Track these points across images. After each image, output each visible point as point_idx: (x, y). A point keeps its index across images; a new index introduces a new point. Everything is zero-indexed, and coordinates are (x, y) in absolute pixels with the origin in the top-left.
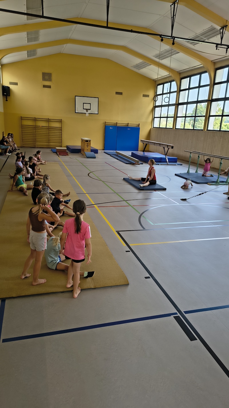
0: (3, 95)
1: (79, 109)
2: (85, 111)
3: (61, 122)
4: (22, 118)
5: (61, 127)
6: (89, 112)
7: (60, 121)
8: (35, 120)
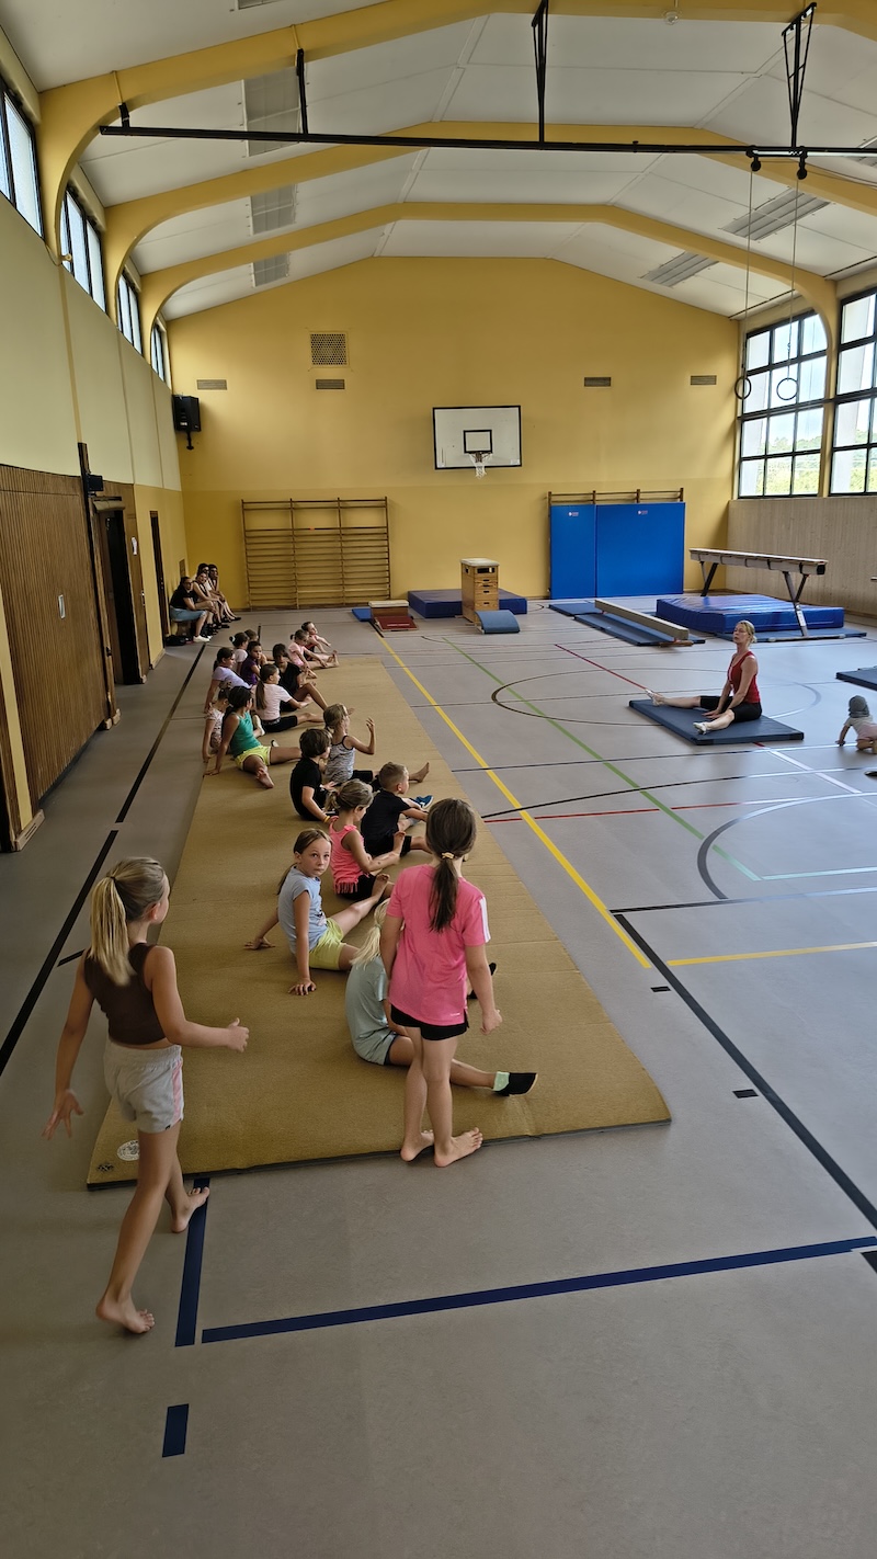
0: (178, 428)
1: (449, 453)
2: (471, 460)
3: (386, 506)
4: (245, 508)
5: (387, 527)
6: (487, 460)
7: (382, 505)
8: (292, 507)
